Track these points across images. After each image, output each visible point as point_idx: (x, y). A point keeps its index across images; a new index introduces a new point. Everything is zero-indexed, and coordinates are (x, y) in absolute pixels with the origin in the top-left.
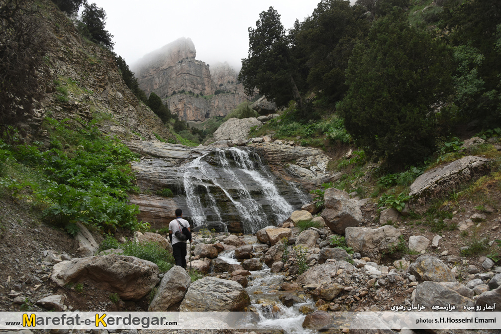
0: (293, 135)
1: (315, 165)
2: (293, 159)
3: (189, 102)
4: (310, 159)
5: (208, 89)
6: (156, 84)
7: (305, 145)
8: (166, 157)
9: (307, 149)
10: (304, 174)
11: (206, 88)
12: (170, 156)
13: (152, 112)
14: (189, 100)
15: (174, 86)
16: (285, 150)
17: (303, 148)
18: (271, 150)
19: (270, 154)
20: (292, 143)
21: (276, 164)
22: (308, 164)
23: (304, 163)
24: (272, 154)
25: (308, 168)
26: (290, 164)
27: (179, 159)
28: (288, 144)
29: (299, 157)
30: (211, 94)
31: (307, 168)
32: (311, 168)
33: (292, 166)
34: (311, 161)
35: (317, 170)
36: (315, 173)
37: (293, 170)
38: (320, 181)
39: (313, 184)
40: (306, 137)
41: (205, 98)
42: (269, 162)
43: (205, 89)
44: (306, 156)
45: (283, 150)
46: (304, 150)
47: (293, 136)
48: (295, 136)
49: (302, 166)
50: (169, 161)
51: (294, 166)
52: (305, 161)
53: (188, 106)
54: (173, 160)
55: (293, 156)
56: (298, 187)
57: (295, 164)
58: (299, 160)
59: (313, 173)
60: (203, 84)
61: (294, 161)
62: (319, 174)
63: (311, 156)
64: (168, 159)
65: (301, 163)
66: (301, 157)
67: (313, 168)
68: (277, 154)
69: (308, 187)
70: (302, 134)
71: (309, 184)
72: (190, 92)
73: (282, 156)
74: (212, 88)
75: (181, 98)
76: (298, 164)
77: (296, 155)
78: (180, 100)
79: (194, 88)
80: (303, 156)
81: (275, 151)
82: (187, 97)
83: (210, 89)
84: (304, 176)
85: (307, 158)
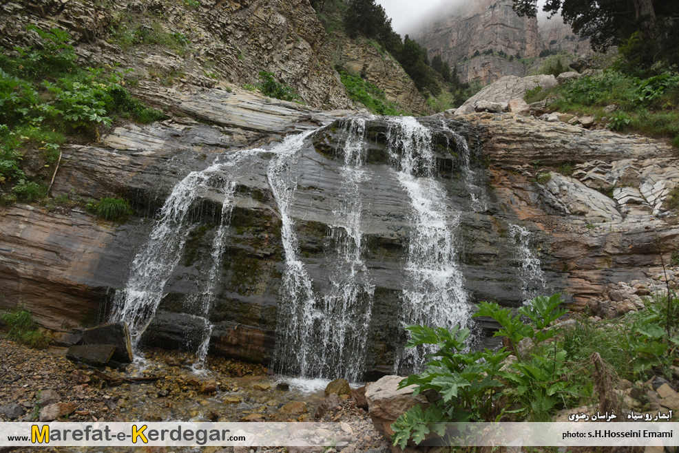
0: (600, 101)
1: (631, 185)
2: (567, 162)
3: (496, 68)
4: (620, 168)
5: (530, 49)
6: (453, 41)
7: (620, 128)
8: (227, 125)
9: (624, 138)
10: (581, 208)
11: (527, 46)
12: (237, 123)
13: (402, 70)
14: (498, 65)
15: (479, 44)
16: (550, 135)
17: (611, 134)
18: (508, 132)
19: (500, 141)
20: (586, 120)
21: (513, 170)
22: (611, 179)
23: (598, 176)
24: (508, 142)
25: (608, 192)
26: (553, 174)
27: (258, 131)
28: (578, 123)
29: (588, 158)
30: (534, 55)
31: (602, 191)
32: (616, 193)
33: (558, 180)
34: (622, 173)
35: (631, 202)
36: (624, 210)
37: (557, 190)
38: (616, 240)
39: (587, 246)
40: (631, 109)
41: (523, 63)
42: (493, 161)
43: (525, 49)
44: (609, 158)
45: (544, 134)
46: (610, 142)
47: (598, 105)
48: (604, 104)
49: (589, 183)
50: (230, 134)
51: (565, 180)
52: (605, 169)
53: (495, 74)
54: (242, 132)
55: (570, 153)
56: (533, 245)
57: (569, 174)
58: (586, 164)
59: (618, 207)
60: (523, 41)
61: (568, 167)
62: (634, 212)
63: (628, 157)
64: (231, 130)
65: (591, 174)
66: (593, 157)
67: (622, 195)
68: (521, 142)
69: (571, 251)
70: (625, 99)
71: (576, 243)
72: (501, 53)
73: (537, 149)
74: (536, 48)
75: (486, 61)
76: (579, 177)
77: (579, 150)
78: (483, 65)
79: (508, 47)
80: (600, 157)
81: (519, 135)
82: (494, 61)
83: (534, 48)
84: (582, 214)
85: (613, 164)
